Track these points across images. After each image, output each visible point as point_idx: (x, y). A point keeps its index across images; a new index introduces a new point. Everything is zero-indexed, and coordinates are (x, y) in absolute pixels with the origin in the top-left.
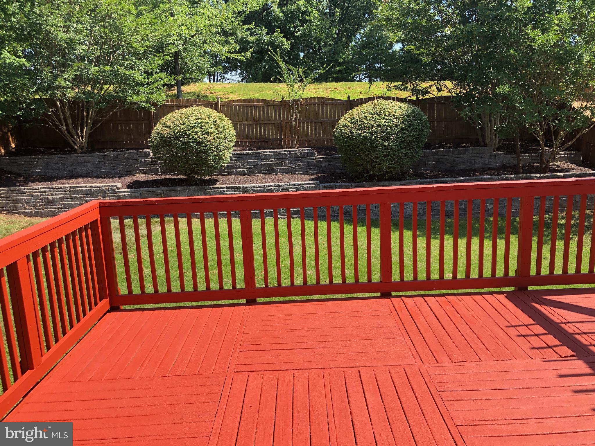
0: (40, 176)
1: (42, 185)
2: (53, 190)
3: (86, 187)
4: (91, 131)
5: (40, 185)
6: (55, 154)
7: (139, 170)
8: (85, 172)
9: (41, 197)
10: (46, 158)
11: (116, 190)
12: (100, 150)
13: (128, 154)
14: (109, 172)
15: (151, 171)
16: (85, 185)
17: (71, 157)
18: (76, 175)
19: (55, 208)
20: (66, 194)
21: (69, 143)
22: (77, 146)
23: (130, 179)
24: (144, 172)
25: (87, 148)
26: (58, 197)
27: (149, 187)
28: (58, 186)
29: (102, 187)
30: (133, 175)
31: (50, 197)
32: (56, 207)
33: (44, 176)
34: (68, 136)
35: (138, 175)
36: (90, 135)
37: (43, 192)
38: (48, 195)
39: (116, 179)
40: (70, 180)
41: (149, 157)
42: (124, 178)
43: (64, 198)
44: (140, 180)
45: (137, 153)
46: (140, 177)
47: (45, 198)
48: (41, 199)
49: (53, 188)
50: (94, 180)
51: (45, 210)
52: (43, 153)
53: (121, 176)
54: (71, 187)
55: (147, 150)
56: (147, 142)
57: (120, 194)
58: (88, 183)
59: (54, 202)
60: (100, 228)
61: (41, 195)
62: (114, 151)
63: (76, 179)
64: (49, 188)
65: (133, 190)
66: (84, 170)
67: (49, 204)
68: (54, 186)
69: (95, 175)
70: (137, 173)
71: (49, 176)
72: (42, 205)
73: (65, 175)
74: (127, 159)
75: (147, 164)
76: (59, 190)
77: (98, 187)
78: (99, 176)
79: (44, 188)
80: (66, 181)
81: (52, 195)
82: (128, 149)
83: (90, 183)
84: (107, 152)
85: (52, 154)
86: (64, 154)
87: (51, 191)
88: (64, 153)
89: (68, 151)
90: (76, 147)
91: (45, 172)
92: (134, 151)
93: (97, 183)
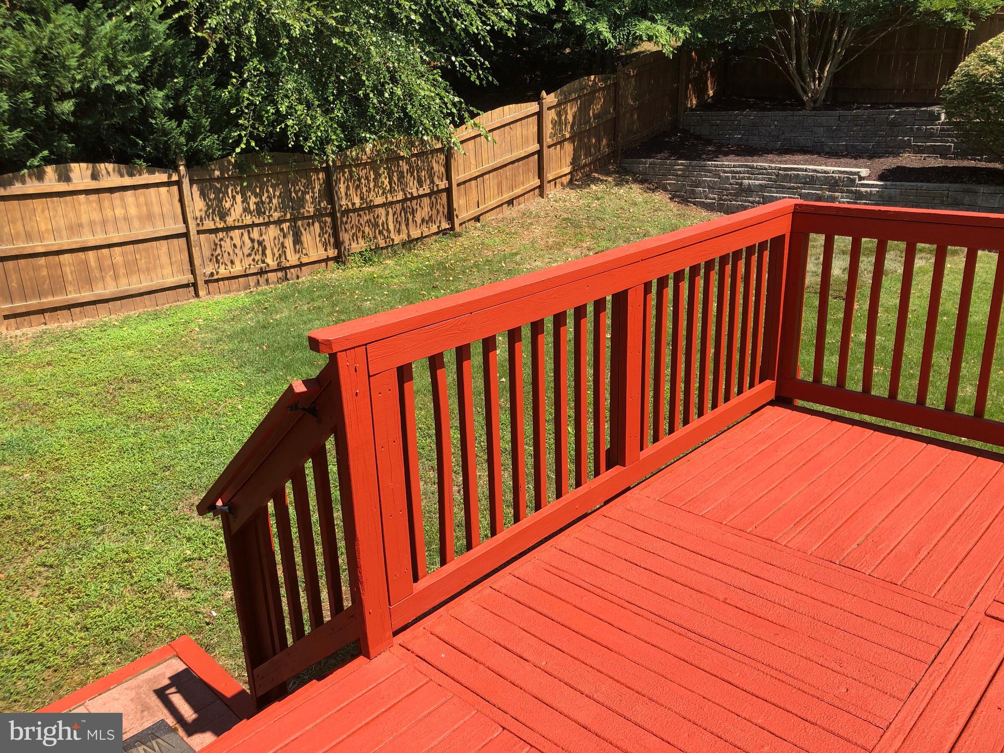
0: (739, 146)
1: (738, 161)
2: (753, 172)
3: (806, 170)
4: (839, 69)
5: (734, 161)
6: (769, 110)
7: (909, 146)
8: (810, 144)
9: (732, 181)
10: (752, 115)
11: (857, 182)
12: (846, 105)
13: (896, 114)
14: (853, 147)
15: (933, 151)
16: (804, 167)
17: (793, 116)
18: (795, 148)
19: (749, 202)
20: (770, 180)
21: (796, 91)
22: (808, 96)
23: (890, 163)
24: (919, 150)
25: (824, 100)
26: (757, 182)
27: (922, 181)
28: (761, 164)
29: (833, 173)
30: (896, 154)
31: (746, 182)
32: (751, 199)
33: (745, 146)
34: (797, 78)
35: (906, 155)
36: (835, 77)
37: (737, 172)
38: (743, 178)
39: (862, 160)
40: (784, 155)
41: (937, 122)
42: (877, 160)
43: (766, 186)
44: (908, 166)
45: (914, 114)
46: (909, 160)
47: (737, 184)
48: (731, 184)
49: (752, 167)
50: (822, 159)
51: (733, 202)
52: (751, 107)
53: (872, 155)
54: (780, 169)
55: (936, 108)
56: (940, 92)
57: (863, 189)
58: (810, 164)
59: (749, 190)
60: (786, 251)
61: (733, 178)
62: (871, 108)
63: (793, 155)
64: (747, 166)
65: (889, 183)
66: (811, 139)
67: (741, 194)
68: (755, 164)
69: (828, 150)
70: (904, 152)
71: (752, 147)
72: (730, 194)
73: (778, 147)
74: (893, 124)
75: (930, 136)
76: (761, 171)
77: (825, 172)
78: (834, 154)
79: (739, 166)
80: (777, 158)
81: (749, 178)
82: (899, 106)
83: (814, 165)
84: (857, 108)
85: (764, 109)
86: (783, 110)
87: (748, 172)
88: (784, 108)
89: (791, 105)
90: (805, 98)
91: (747, 140)
92: (911, 109)
93: (827, 166)
